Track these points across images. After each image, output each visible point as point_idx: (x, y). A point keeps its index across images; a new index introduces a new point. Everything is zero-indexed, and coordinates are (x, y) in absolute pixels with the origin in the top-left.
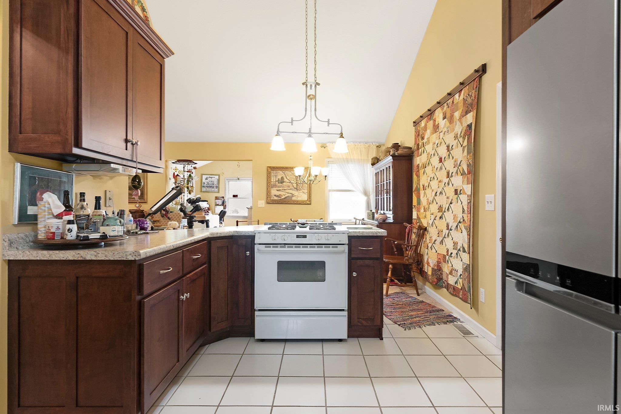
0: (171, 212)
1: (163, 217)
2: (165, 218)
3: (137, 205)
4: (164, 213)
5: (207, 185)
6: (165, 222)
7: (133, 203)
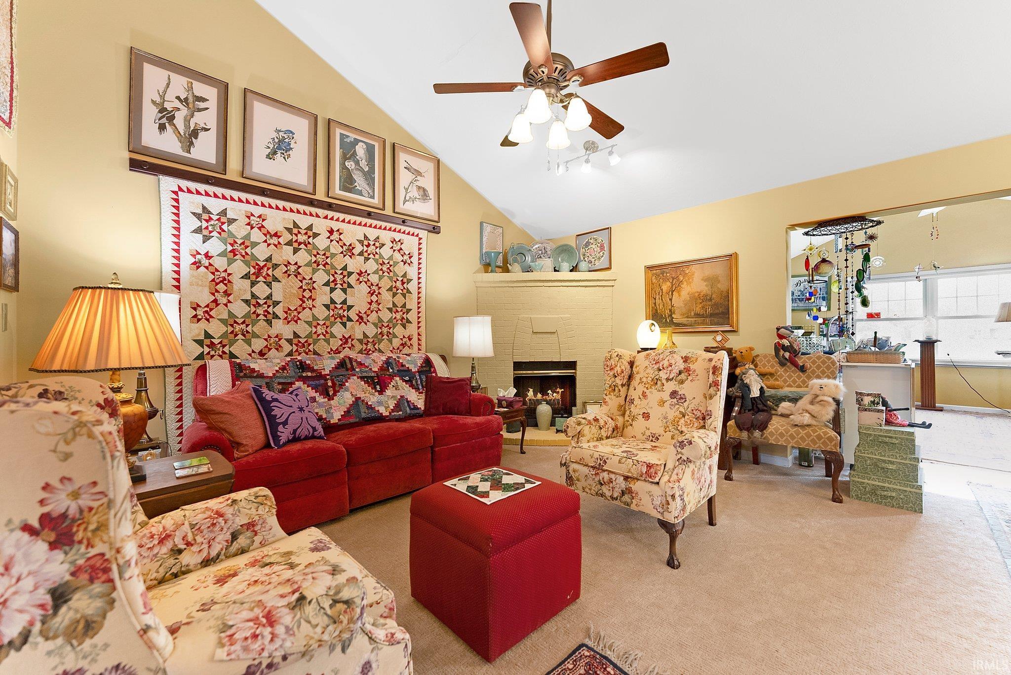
0: (803, 354)
1: (782, 364)
2: (788, 367)
3: (719, 338)
4: (787, 355)
5: (799, 296)
6: (790, 377)
7: (711, 334)
